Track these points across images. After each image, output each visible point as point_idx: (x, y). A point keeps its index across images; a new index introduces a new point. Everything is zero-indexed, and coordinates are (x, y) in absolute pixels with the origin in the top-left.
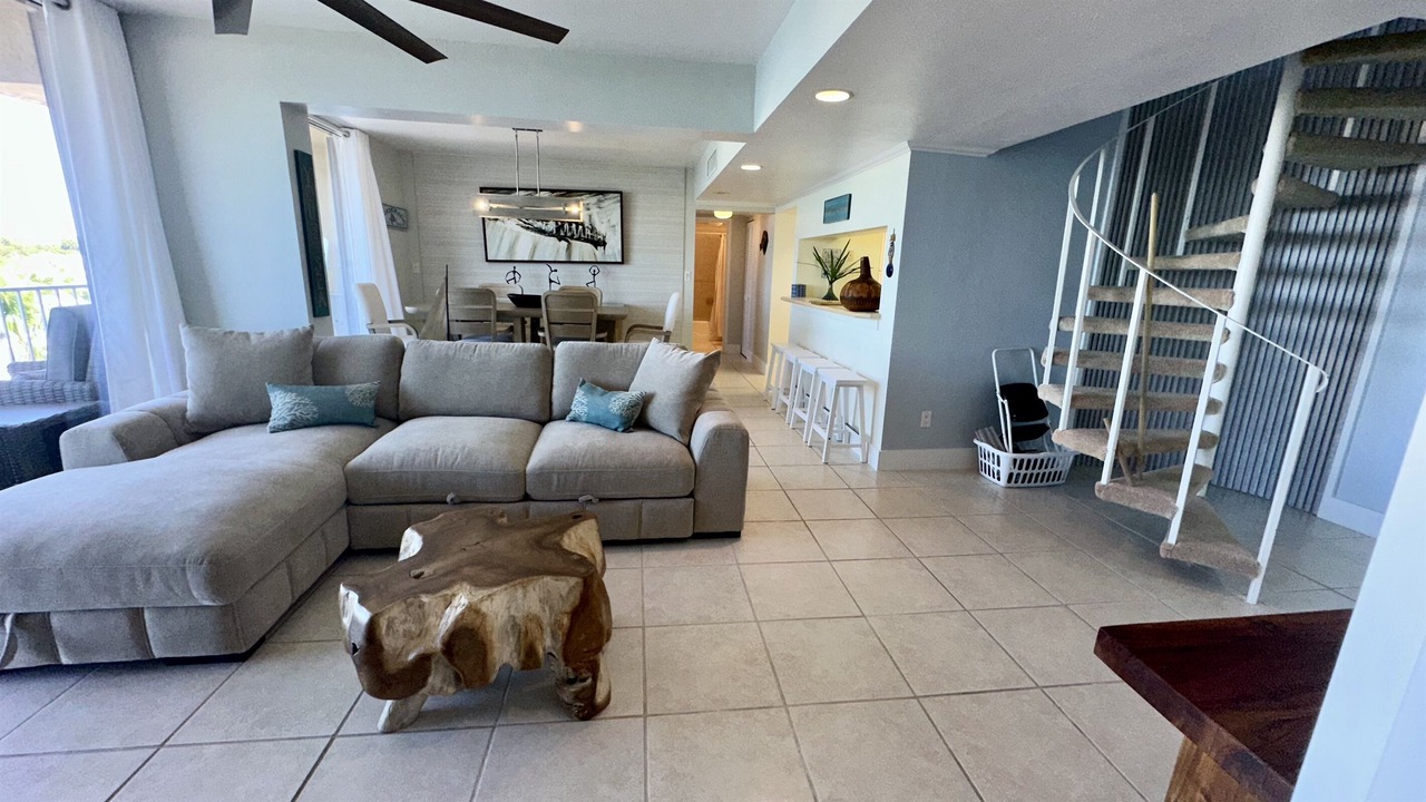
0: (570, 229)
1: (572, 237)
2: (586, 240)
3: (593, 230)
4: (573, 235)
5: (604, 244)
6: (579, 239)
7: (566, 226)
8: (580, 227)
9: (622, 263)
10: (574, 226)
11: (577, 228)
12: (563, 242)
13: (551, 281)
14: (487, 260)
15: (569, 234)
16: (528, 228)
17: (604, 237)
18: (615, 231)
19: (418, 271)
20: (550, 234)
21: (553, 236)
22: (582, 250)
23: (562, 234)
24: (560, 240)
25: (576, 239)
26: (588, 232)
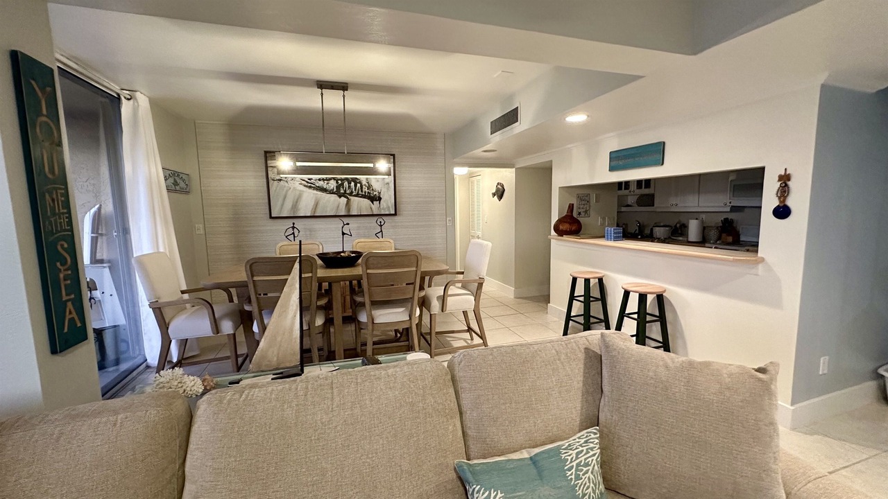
0: (349, 187)
1: (351, 194)
2: (364, 196)
3: (369, 187)
4: (352, 192)
5: (380, 199)
6: (357, 195)
7: (346, 184)
8: (359, 185)
9: (395, 214)
10: (353, 184)
11: (356, 186)
12: (343, 198)
13: (343, 234)
14: (271, 217)
15: (348, 192)
16: (310, 187)
17: (380, 193)
18: (388, 189)
19: (202, 232)
20: (331, 192)
21: (333, 193)
22: (360, 204)
23: (342, 191)
24: (340, 197)
25: (355, 196)
26: (365, 189)
